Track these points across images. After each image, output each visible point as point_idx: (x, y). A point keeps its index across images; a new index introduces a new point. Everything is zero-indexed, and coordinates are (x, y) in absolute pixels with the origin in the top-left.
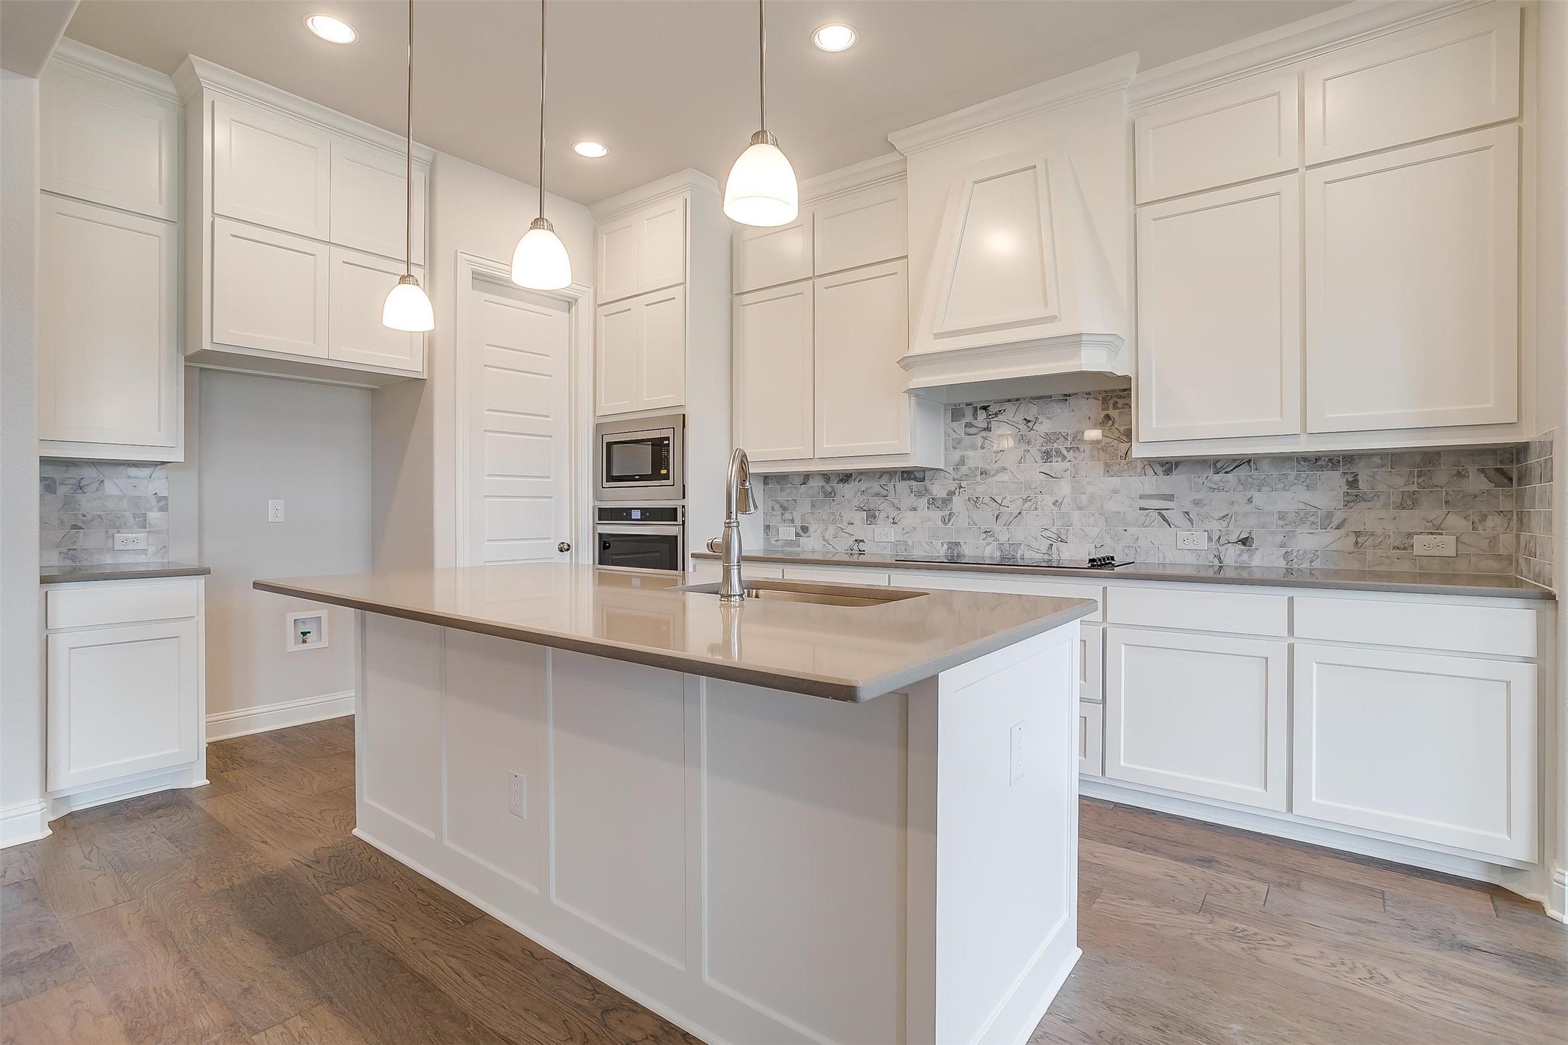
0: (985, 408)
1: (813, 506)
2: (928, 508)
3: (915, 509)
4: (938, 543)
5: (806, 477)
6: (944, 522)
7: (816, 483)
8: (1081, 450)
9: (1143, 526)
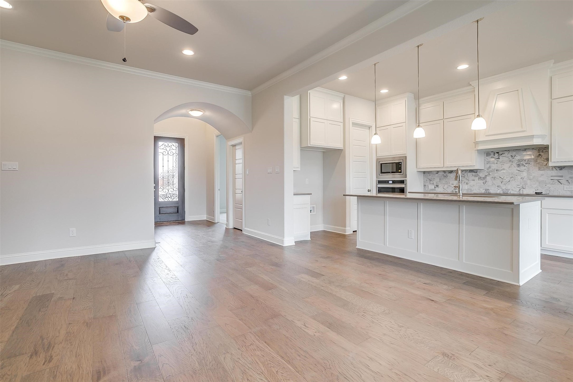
0: (498, 153)
1: (440, 179)
2: (478, 180)
3: (474, 180)
4: (482, 189)
5: (438, 172)
6: (484, 184)
7: (441, 174)
8: (531, 164)
9: (552, 184)
